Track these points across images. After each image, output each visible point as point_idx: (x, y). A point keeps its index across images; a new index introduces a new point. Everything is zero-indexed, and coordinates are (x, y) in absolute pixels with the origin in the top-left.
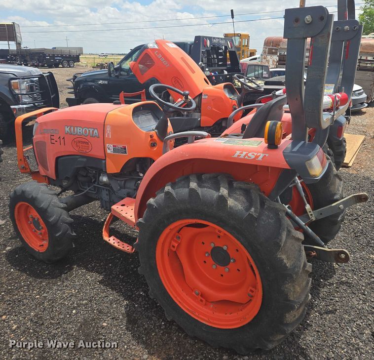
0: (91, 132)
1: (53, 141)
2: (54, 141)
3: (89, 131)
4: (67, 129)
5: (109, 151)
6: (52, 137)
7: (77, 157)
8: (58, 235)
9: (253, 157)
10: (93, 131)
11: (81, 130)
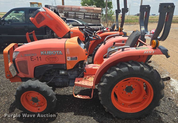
0: (57, 52)
1: (32, 60)
2: (34, 59)
3: (56, 52)
4: (42, 53)
5: (68, 60)
6: (32, 58)
7: (48, 65)
8: (53, 101)
9: (151, 52)
10: (59, 52)
11: (51, 52)
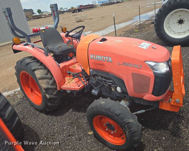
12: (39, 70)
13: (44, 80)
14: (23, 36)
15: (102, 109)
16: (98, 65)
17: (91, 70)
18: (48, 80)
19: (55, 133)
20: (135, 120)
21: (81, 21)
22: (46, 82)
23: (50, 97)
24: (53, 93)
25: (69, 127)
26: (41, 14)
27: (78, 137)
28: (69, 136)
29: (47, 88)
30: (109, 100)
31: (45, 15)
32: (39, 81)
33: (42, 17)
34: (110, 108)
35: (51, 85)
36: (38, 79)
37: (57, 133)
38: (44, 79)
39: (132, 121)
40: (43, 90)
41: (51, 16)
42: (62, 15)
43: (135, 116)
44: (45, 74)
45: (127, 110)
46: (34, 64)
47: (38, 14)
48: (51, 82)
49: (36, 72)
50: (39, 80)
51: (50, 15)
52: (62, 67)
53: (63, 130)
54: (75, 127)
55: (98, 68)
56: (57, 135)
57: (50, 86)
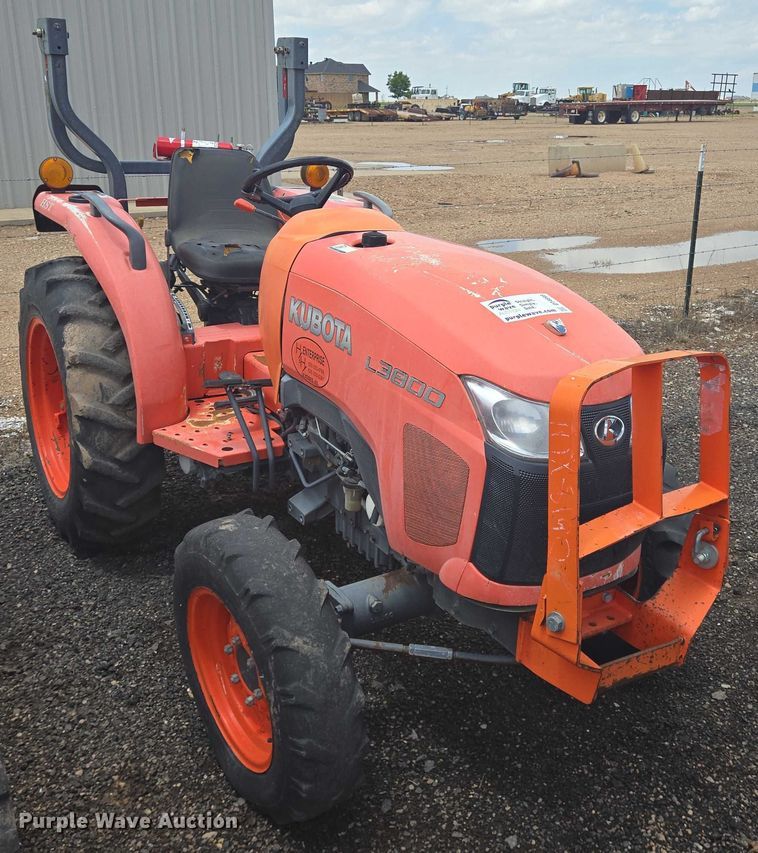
12: (85, 321)
13: (90, 375)
14: (99, 159)
15: (207, 554)
16: (308, 360)
17: (286, 379)
18: (106, 381)
19: (58, 640)
20: (329, 654)
21: (579, 175)
22: (98, 388)
23: (95, 463)
24: (114, 450)
25: (128, 636)
26: (402, 99)
27: (135, 690)
28: (105, 670)
29: (92, 414)
30: (259, 525)
31: (415, 108)
32: (68, 371)
33: (395, 118)
34: (235, 557)
35: (112, 405)
36: (67, 364)
37: (67, 640)
38: (92, 372)
39: (306, 647)
40: (74, 420)
41: (448, 119)
42: (511, 121)
43: (341, 638)
44: (104, 350)
45: (310, 592)
46: (78, 294)
47: (386, 96)
48: (119, 394)
49: (71, 331)
50: (69, 367)
51: (444, 115)
52: (207, 343)
53: (100, 640)
54: (155, 647)
55: (306, 372)
56: (63, 649)
57: (107, 413)
